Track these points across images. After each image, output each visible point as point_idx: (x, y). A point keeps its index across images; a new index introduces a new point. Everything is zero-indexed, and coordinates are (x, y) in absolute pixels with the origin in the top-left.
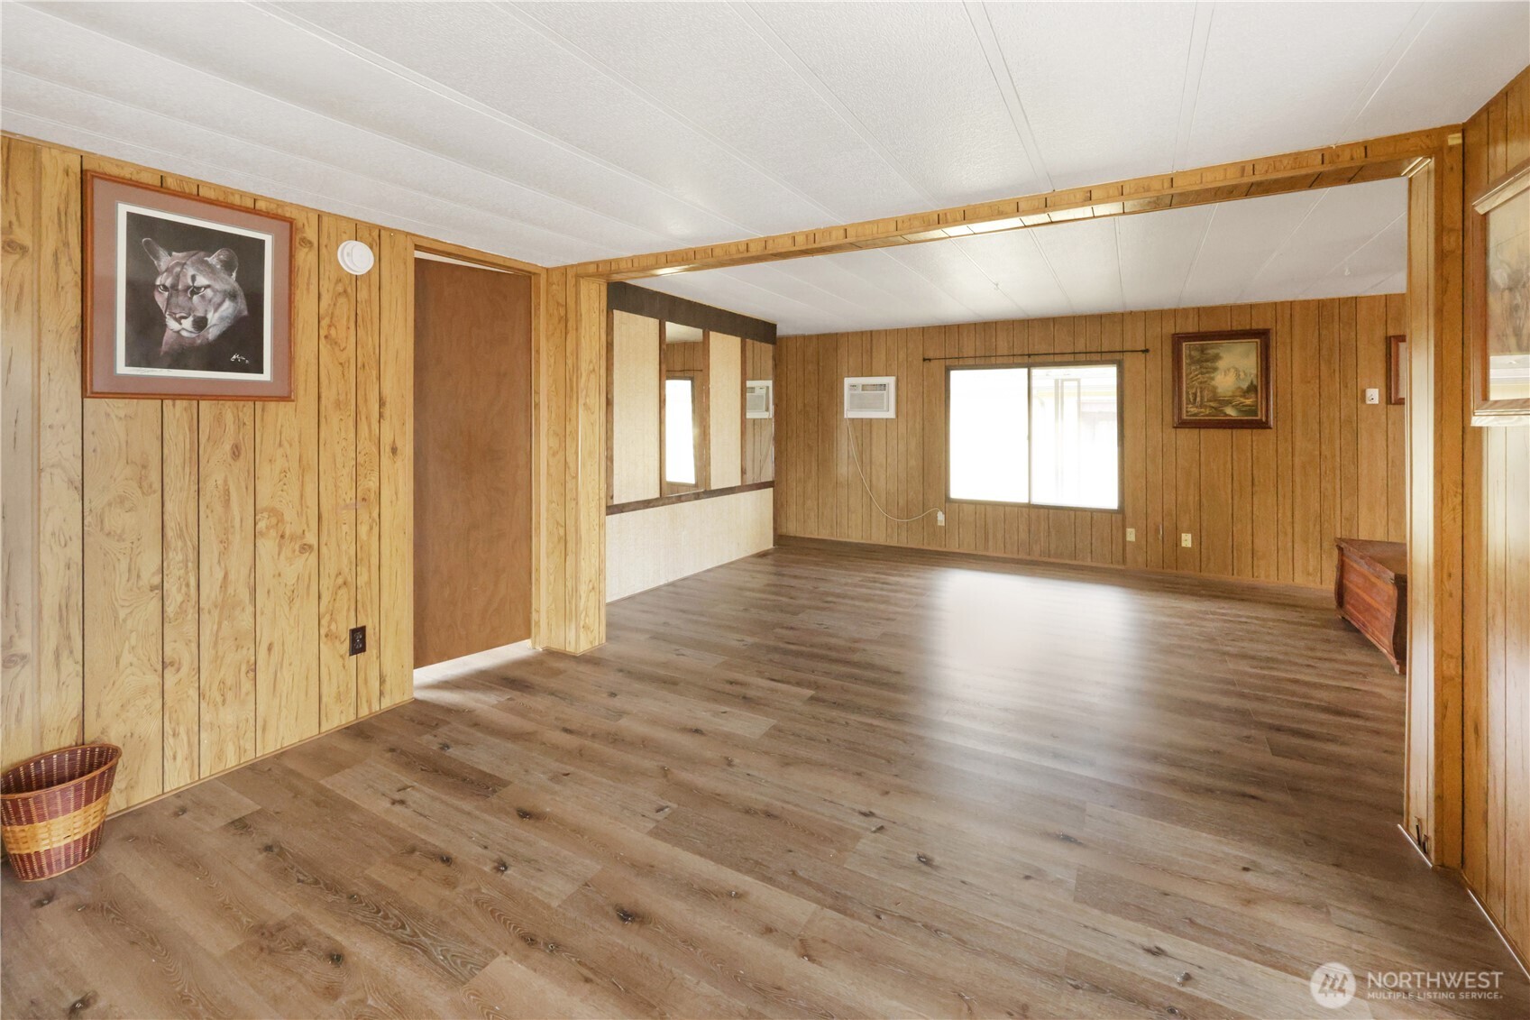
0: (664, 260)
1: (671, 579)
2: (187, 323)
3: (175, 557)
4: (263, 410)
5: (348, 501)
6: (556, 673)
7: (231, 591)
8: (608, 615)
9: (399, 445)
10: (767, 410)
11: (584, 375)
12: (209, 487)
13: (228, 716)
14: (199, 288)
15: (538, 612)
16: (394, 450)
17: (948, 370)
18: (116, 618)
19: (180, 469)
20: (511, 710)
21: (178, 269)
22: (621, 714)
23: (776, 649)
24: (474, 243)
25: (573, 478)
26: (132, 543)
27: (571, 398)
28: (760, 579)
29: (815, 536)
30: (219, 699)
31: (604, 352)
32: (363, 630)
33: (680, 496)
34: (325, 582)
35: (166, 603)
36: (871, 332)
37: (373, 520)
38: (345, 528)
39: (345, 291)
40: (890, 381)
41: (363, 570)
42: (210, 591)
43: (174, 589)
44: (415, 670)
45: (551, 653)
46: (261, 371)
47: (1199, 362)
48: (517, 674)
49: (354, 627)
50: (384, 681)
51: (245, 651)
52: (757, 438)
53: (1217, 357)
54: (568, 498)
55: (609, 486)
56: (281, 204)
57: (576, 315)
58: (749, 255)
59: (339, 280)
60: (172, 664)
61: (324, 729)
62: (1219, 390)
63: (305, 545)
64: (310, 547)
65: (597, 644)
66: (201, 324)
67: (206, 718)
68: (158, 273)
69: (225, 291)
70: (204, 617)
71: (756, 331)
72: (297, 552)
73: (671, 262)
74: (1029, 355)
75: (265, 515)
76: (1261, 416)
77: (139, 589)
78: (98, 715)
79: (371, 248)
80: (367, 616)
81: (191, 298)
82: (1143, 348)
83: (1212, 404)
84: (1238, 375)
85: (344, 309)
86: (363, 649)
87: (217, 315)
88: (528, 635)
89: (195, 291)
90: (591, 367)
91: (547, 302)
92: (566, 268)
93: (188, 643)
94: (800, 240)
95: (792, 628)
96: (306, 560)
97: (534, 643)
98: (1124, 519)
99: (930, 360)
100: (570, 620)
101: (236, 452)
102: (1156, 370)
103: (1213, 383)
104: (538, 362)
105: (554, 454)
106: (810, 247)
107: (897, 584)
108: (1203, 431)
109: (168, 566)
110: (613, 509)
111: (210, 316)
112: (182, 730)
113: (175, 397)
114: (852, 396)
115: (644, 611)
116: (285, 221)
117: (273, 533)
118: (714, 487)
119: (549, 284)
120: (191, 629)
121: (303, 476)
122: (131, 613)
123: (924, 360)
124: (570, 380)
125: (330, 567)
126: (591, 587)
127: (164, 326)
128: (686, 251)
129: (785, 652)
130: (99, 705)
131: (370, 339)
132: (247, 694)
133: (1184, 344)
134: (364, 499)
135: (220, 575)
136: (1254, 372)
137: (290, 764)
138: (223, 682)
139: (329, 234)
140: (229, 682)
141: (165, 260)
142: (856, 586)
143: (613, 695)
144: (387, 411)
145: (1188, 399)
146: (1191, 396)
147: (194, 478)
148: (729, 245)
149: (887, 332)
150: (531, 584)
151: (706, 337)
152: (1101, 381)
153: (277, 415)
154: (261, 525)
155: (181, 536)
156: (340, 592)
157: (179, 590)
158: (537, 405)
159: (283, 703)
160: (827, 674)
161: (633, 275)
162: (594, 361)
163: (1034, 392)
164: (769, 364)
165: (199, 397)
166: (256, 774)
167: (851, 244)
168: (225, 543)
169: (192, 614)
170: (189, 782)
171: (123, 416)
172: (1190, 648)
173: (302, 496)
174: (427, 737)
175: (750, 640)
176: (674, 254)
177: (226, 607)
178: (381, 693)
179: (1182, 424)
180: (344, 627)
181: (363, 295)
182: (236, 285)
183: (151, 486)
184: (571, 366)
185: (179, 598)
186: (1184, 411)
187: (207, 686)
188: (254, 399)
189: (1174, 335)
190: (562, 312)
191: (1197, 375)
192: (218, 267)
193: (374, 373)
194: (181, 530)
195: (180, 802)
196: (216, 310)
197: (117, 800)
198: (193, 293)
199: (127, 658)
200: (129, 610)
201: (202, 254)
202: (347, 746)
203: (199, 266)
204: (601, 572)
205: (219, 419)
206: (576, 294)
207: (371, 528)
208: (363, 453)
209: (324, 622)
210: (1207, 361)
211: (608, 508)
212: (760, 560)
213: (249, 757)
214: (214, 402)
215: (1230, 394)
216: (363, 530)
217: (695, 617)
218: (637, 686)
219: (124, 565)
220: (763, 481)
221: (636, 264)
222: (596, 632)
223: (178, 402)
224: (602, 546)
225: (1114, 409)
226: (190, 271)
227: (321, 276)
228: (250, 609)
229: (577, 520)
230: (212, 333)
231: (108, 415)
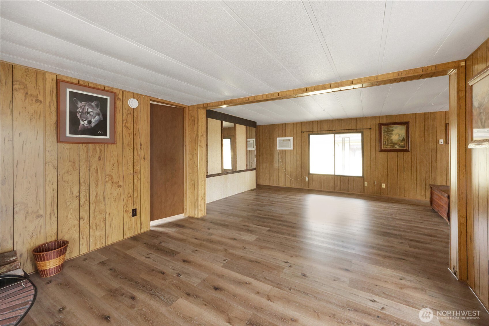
0: (223, 103)
1: (225, 197)
2: (86, 122)
3: (83, 188)
4: (107, 147)
5: (131, 173)
6: (192, 223)
7: (98, 198)
8: (207, 207)
9: (146, 157)
10: (254, 147)
11: (200, 136)
12: (92, 169)
13: (98, 233)
14: (89, 112)
15: (186, 205)
16: (144, 158)
17: (309, 135)
18: (67, 205)
19: (84, 163)
20: (179, 233)
21: (83, 107)
22: (212, 234)
23: (257, 217)
24: (167, 99)
25: (196, 166)
26: (71, 184)
27: (196, 143)
28: (253, 196)
29: (268, 185)
30: (95, 228)
31: (205, 130)
32: (136, 210)
33: (228, 173)
34: (125, 196)
35: (80, 201)
36: (285, 124)
37: (138, 178)
38: (130, 180)
39: (130, 113)
40: (291, 139)
41: (136, 193)
42: (93, 198)
43: (82, 197)
44: (151, 222)
45: (190, 217)
46: (106, 136)
47: (387, 132)
48: (181, 223)
49: (133, 209)
50: (142, 224)
51: (102, 214)
52: (251, 156)
53: (392, 130)
54: (195, 172)
55: (207, 169)
56: (112, 88)
57: (197, 119)
58: (250, 101)
59: (128, 110)
60: (82, 218)
61: (125, 238)
62: (394, 140)
63: (119, 185)
64: (121, 186)
65: (204, 215)
66: (90, 122)
67: (92, 234)
68: (77, 108)
69: (96, 113)
70: (91, 205)
71: (250, 124)
72: (117, 187)
73: (226, 104)
74: (334, 130)
75: (108, 176)
76: (406, 148)
77: (73, 197)
78: (62, 232)
79: (138, 100)
80: (137, 206)
81: (87, 115)
82: (370, 128)
83: (391, 144)
84: (399, 136)
85: (130, 118)
86: (136, 215)
87: (94, 120)
88: (183, 212)
89: (88, 113)
90: (202, 135)
91: (188, 116)
92: (194, 106)
93: (86, 212)
94: (265, 97)
95: (262, 211)
96: (120, 189)
97: (185, 215)
98: (364, 179)
99: (303, 132)
100: (196, 208)
101: (100, 159)
102: (373, 135)
103: (391, 138)
104: (186, 133)
105: (191, 160)
106: (268, 99)
107: (294, 198)
108: (388, 153)
109: (81, 191)
110: (208, 176)
111: (92, 120)
112: (85, 237)
113: (83, 143)
114: (279, 143)
115: (217, 206)
116: (113, 93)
117: (110, 181)
118: (238, 169)
119: (189, 110)
120: (87, 208)
121: (118, 166)
122: (71, 204)
123: (302, 132)
124: (196, 138)
125: (126, 191)
126: (202, 198)
127: (80, 123)
128: (230, 100)
129: (261, 218)
130: (62, 229)
131: (137, 126)
132: (103, 227)
133: (382, 126)
134: (136, 172)
135: (95, 194)
136: (404, 134)
137: (116, 247)
138: (96, 224)
139: (125, 96)
140: (98, 224)
141: (80, 104)
142: (281, 199)
143: (209, 229)
144: (142, 147)
145: (383, 143)
146: (384, 142)
147: (88, 166)
148: (243, 98)
149: (291, 124)
150: (184, 197)
151: (235, 126)
152: (357, 138)
153: (111, 148)
154: (107, 179)
155: (84, 182)
156: (129, 199)
157: (84, 197)
158: (186, 146)
159: (113, 230)
160: (273, 224)
161: (214, 107)
162: (203, 133)
163: (336, 142)
164: (254, 134)
165: (89, 143)
166: (106, 250)
167: (280, 97)
168: (97, 184)
169: (87, 204)
170: (87, 252)
171: (68, 148)
172: (384, 217)
173: (118, 171)
174: (155, 240)
175: (249, 214)
176: (226, 101)
177: (97, 202)
178: (141, 228)
179: (382, 151)
180: (130, 208)
181: (135, 114)
182: (100, 111)
183: (76, 168)
184: (196, 134)
185: (84, 200)
186: (383, 147)
187: (92, 225)
188: (105, 143)
189: (379, 124)
190: (193, 118)
191: (386, 136)
192: (95, 106)
193: (139, 136)
194: (84, 181)
195: (85, 257)
196: (94, 118)
197: (67, 256)
198: (87, 114)
199: (69, 216)
200: (70, 203)
201: (90, 102)
202: (132, 242)
203: (89, 106)
204: (205, 194)
205: (95, 149)
206: (197, 113)
207: (138, 181)
208: (135, 159)
209: (125, 207)
210: (389, 132)
211: (207, 176)
212: (252, 192)
213: (104, 245)
214: (93, 144)
215: (396, 141)
216: (136, 181)
217: (233, 208)
218: (216, 227)
219: (68, 190)
220: (252, 168)
221: (215, 104)
222: (203, 212)
223: (83, 144)
224: (205, 186)
225: (361, 147)
226: (87, 108)
227: (124, 108)
228: (104, 203)
229: (198, 178)
230: (93, 125)
231: (64, 148)
